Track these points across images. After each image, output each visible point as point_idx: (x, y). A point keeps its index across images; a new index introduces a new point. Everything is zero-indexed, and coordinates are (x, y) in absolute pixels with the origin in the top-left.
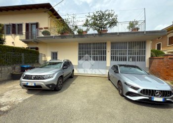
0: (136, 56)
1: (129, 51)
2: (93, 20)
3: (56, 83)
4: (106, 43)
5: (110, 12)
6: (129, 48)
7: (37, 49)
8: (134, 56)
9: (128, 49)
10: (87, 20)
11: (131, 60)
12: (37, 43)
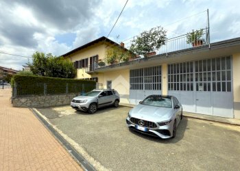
0: (211, 82)
1: (197, 74)
2: (137, 45)
3: (87, 107)
4: (160, 67)
5: (157, 30)
6: (197, 71)
7: (97, 79)
8: (207, 82)
9: (194, 73)
10: (133, 45)
11: (201, 88)
12: (97, 73)
